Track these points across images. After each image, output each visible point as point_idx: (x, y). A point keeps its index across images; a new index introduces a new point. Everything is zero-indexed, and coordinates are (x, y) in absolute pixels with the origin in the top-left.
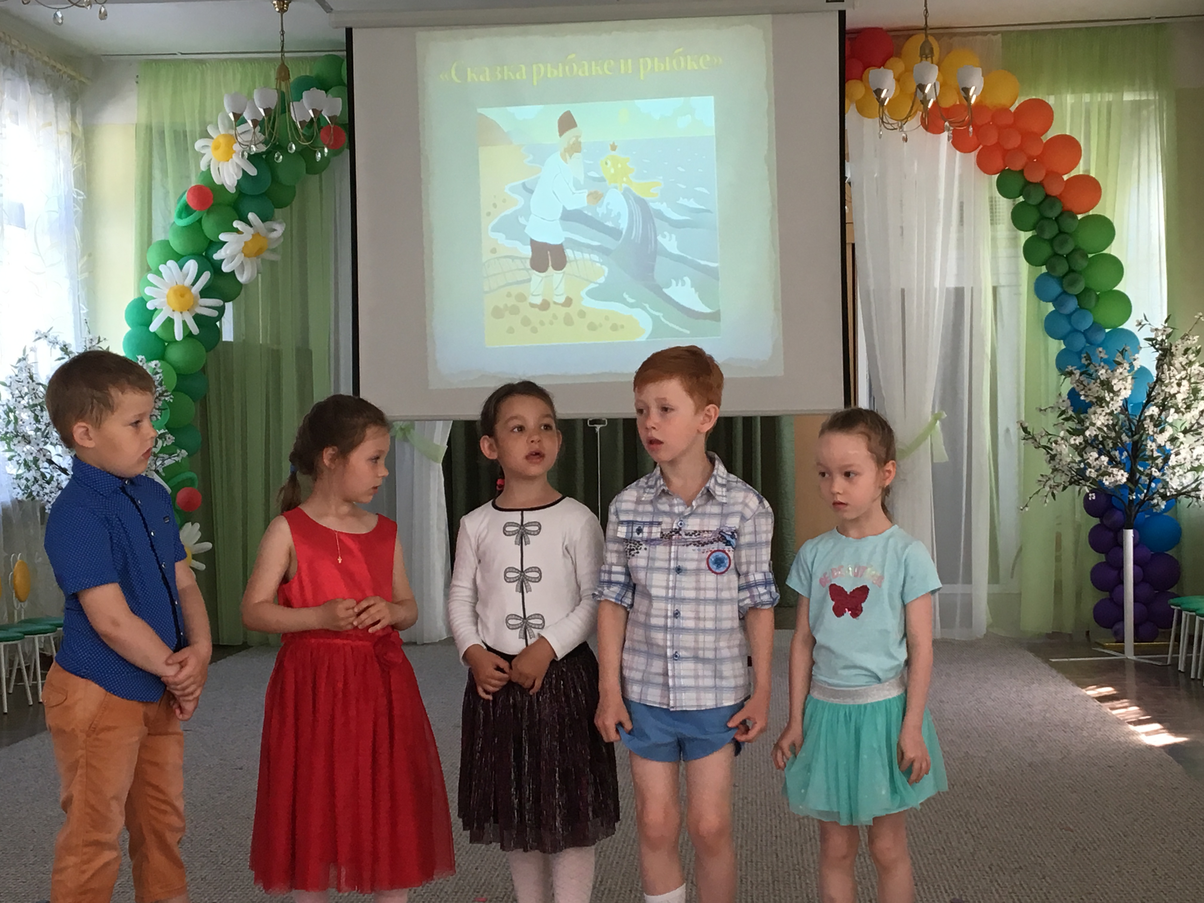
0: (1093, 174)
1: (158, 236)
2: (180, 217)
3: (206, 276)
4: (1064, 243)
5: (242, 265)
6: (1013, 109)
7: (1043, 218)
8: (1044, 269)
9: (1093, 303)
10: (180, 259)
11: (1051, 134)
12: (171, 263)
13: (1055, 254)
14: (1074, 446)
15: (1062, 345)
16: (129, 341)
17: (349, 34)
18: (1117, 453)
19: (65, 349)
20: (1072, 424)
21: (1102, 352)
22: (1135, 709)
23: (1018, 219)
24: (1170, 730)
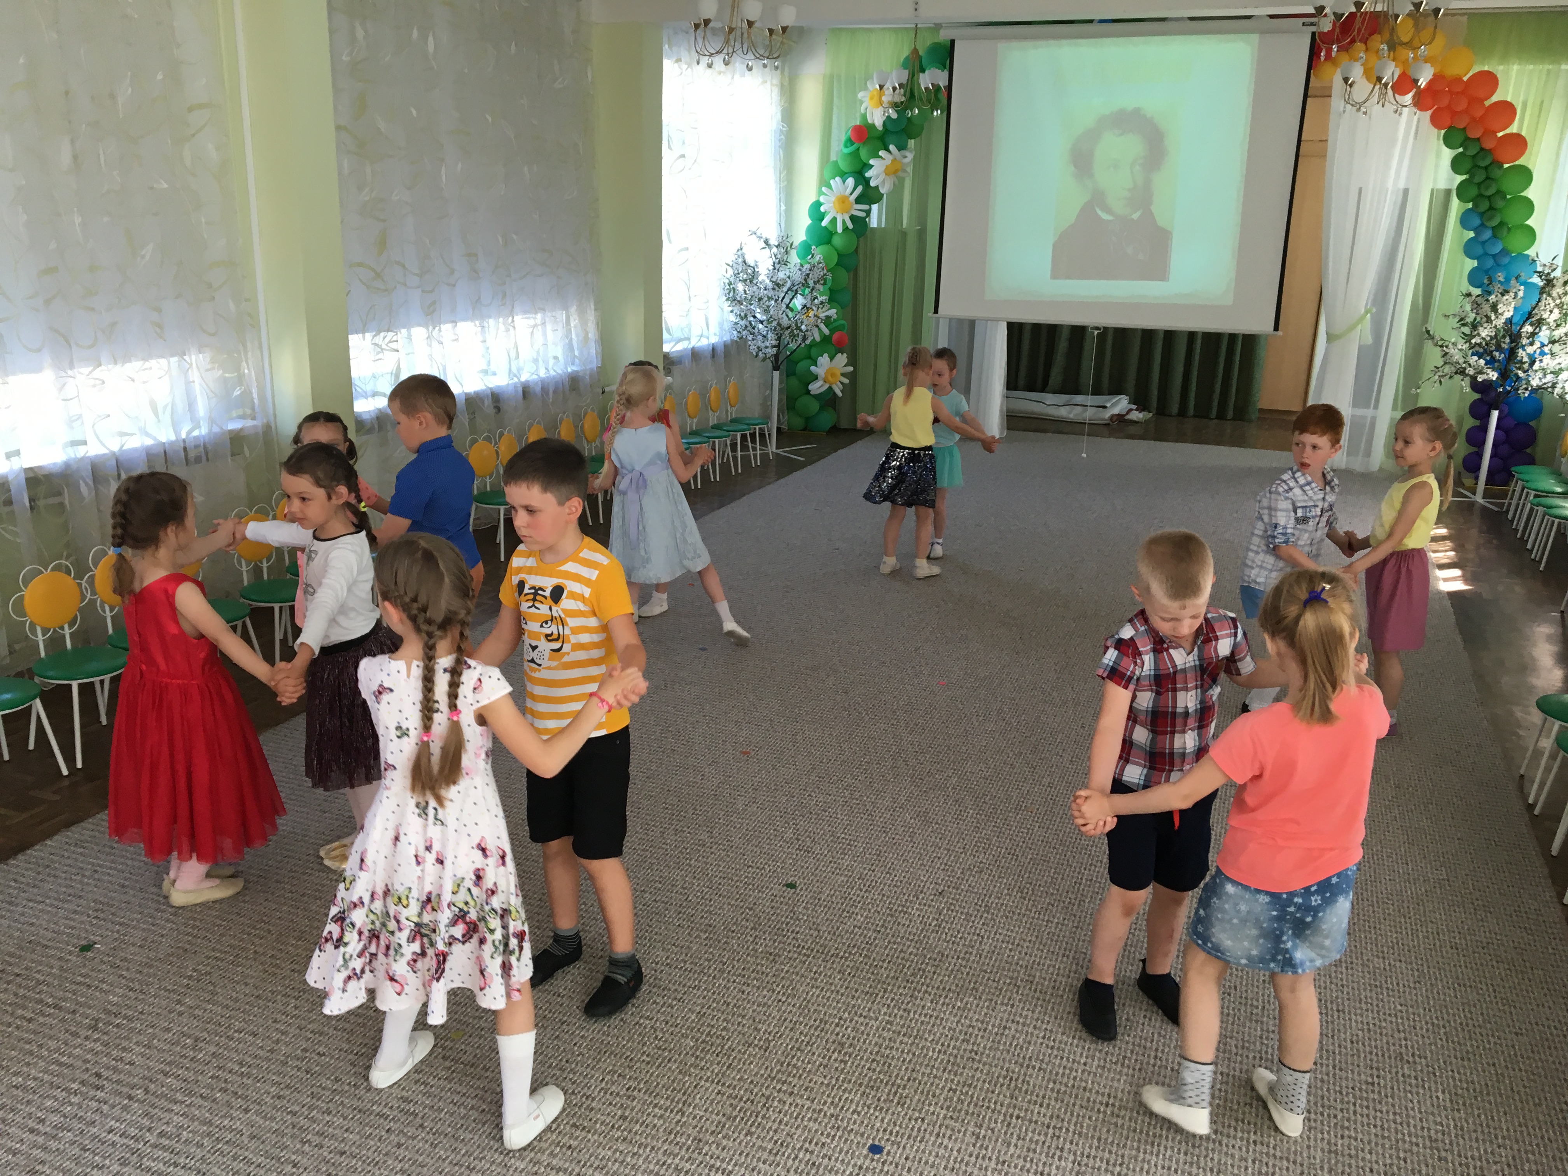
0: (1523, 134)
1: (833, 158)
2: (846, 147)
3: (860, 189)
4: (1487, 188)
5: (884, 182)
6: (1465, 79)
7: (1476, 166)
8: (1470, 205)
9: (1505, 233)
10: (843, 176)
11: (1495, 98)
12: (838, 179)
13: (1481, 195)
14: (1461, 350)
15: (1475, 263)
16: (810, 230)
17: (953, 42)
18: (1497, 354)
19: (766, 242)
20: (1467, 330)
21: (1501, 276)
22: (1453, 553)
23: (1456, 165)
24: (1465, 579)
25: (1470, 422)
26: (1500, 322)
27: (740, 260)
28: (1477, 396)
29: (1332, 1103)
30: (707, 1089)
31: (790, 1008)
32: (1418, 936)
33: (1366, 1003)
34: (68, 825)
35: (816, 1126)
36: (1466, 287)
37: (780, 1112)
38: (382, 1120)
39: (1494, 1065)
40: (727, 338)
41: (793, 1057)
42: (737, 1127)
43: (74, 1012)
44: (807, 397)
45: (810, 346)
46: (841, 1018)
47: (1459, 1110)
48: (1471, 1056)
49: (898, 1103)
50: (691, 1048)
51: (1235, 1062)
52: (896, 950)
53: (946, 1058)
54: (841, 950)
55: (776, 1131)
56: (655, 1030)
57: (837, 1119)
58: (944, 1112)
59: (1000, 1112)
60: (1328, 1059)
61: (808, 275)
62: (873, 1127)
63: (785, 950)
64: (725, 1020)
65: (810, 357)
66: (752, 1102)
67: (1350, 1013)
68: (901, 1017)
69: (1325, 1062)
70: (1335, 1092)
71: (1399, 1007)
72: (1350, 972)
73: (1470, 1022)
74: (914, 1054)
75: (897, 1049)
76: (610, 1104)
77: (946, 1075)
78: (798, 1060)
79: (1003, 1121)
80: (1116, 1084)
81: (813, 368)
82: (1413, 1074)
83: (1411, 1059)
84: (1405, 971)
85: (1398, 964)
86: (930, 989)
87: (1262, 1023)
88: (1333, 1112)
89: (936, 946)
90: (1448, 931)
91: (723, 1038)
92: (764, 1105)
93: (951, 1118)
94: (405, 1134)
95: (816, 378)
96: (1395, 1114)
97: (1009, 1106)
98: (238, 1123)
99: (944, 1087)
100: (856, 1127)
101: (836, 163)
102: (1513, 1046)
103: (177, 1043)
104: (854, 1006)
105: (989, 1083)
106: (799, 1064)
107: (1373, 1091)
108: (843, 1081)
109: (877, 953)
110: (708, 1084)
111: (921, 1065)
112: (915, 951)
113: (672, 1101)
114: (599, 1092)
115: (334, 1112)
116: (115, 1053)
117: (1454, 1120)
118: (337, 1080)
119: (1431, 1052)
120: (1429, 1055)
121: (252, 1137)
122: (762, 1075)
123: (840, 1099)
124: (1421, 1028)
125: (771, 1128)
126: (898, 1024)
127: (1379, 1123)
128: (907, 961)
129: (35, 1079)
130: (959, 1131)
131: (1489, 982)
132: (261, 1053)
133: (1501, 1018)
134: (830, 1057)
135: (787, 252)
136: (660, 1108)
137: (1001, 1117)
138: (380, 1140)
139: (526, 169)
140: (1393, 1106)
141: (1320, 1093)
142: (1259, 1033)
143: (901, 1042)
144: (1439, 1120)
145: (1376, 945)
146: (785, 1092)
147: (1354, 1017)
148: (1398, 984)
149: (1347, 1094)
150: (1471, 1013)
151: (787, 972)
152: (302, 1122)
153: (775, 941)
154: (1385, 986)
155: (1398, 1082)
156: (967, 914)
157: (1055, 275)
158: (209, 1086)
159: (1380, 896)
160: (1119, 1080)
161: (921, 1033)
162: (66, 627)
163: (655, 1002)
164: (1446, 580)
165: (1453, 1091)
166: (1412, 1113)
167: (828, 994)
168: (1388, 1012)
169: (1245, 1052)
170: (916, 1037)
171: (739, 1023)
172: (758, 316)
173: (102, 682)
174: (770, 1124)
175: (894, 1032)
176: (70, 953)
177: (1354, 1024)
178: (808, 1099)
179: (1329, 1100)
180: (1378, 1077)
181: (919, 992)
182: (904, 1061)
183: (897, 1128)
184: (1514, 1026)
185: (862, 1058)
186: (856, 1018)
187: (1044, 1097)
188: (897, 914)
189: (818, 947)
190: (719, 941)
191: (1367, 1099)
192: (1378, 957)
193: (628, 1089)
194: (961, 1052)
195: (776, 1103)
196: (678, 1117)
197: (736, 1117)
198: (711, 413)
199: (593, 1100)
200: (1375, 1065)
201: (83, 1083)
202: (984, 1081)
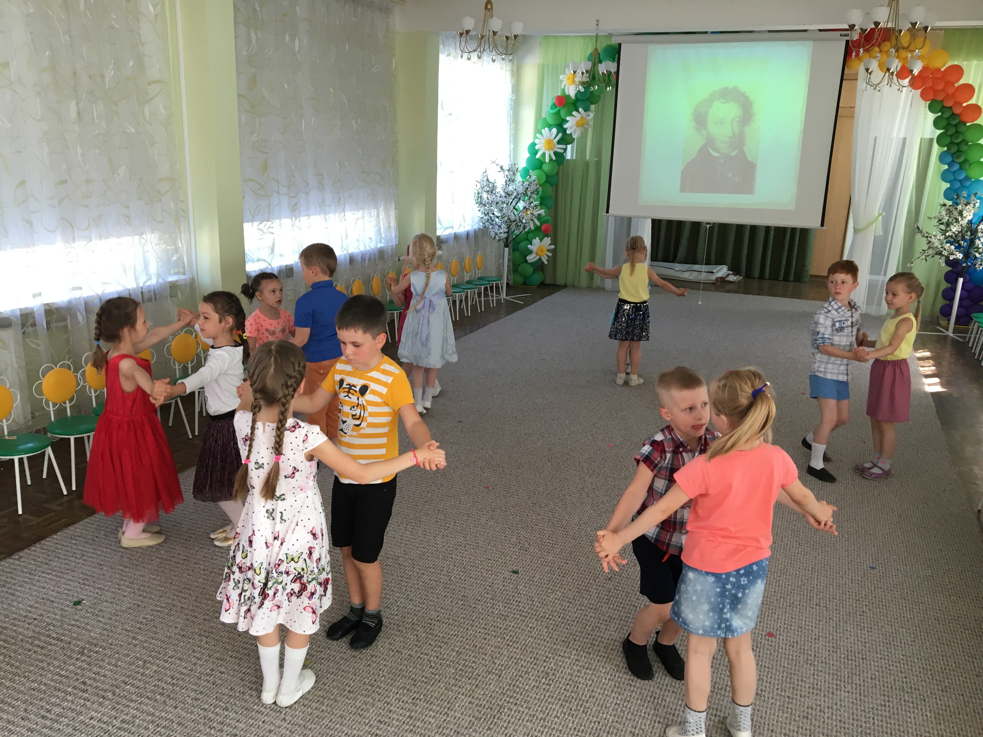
0: (979, 104)
1: (543, 116)
2: (552, 109)
3: (560, 135)
4: (957, 138)
5: (575, 131)
6: (943, 70)
7: (949, 124)
8: (945, 149)
9: (967, 166)
10: (550, 127)
11: (962, 82)
12: (546, 129)
14: (939, 240)
15: (948, 185)
16: (528, 160)
17: (620, 45)
18: (962, 242)
19: (501, 168)
20: (943, 227)
21: (965, 194)
22: (934, 368)
23: (937, 123)
24: (942, 384)
25: (945, 285)
26: (964, 222)
27: (485, 179)
28: (949, 269)
29: (859, 718)
30: (463, 700)
31: (515, 650)
32: (913, 612)
33: (881, 654)
34: (67, 525)
35: (531, 725)
36: (943, 200)
37: (509, 716)
38: (259, 715)
39: (963, 695)
40: (476, 227)
41: (517, 681)
42: (481, 725)
43: (70, 643)
44: (525, 265)
45: (528, 233)
46: (547, 657)
47: (940, 724)
48: (948, 689)
49: (583, 712)
50: (453, 674)
51: (797, 690)
52: (581, 614)
53: (613, 683)
54: (547, 614)
55: (506, 728)
56: (430, 662)
57: (544, 721)
58: (612, 718)
59: (647, 719)
60: (856, 689)
61: (527, 188)
62: (567, 727)
63: (511, 613)
64: (474, 656)
65: (527, 239)
66: (491, 709)
67: (870, 660)
68: (585, 657)
69: (854, 691)
70: (861, 711)
71: (901, 657)
72: (870, 634)
73: (947, 667)
74: (593, 681)
75: (583, 677)
76: (402, 708)
77: (613, 695)
78: (520, 682)
79: (650, 725)
80: (721, 703)
81: (529, 246)
82: (911, 700)
83: (909, 691)
84: (905, 634)
85: (901, 630)
86: (603, 640)
87: (814, 665)
88: (859, 723)
89: (607, 613)
90: (933, 608)
91: (473, 668)
92: (499, 711)
93: (617, 722)
94: (274, 724)
95: (531, 252)
96: (899, 725)
97: (653, 715)
98: (171, 715)
99: (612, 702)
100: (556, 726)
101: (546, 118)
102: (975, 684)
103: (133, 663)
104: (555, 650)
105: (641, 700)
106: (521, 685)
107: (885, 710)
108: (549, 697)
109: (570, 616)
110: (463, 697)
111: (597, 688)
112: (593, 615)
113: (441, 707)
114: (395, 700)
115: (230, 709)
116: (95, 669)
117: (937, 730)
118: (232, 689)
119: (923, 686)
120: (921, 688)
121: (179, 724)
122: (497, 692)
123: (546, 708)
124: (916, 671)
125: (503, 726)
126: (583, 661)
127: (889, 731)
128: (589, 621)
129: (45, 684)
130: (622, 730)
131: (959, 642)
132: (185, 671)
133: (966, 665)
134: (540, 682)
135: (514, 174)
136: (433, 712)
137: (649, 722)
138: (258, 727)
139: (354, 122)
140: (898, 720)
141: (851, 711)
142: (812, 672)
143: (585, 673)
144: (927, 730)
145: (887, 617)
146: (512, 703)
147: (873, 663)
148: (901, 642)
149: (869, 712)
150: (947, 661)
151: (513, 627)
152: (211, 715)
153: (505, 607)
154: (892, 643)
155: (901, 705)
156: (626, 592)
157: (682, 190)
158: (152, 691)
159: (889, 585)
160: (723, 700)
161: (597, 668)
162: (68, 402)
163: (430, 644)
164: (929, 385)
165: (936, 711)
166: (910, 725)
167: (539, 641)
168: (894, 660)
169: (803, 684)
170: (594, 670)
171: (483, 659)
172: (496, 213)
173: (89, 437)
174: (502, 723)
175: (580, 666)
176: (68, 606)
177: (873, 667)
178: (526, 708)
179: (857, 715)
180: (889, 701)
181: (596, 641)
182: (587, 685)
183: (583, 728)
184: (975, 670)
185: (560, 683)
186: (556, 657)
187: (675, 710)
188: (582, 591)
189: (532, 612)
190: (470, 607)
191: (881, 715)
192: (888, 624)
193: (413, 699)
194: (623, 680)
195: (506, 710)
196: (445, 717)
197: (481, 718)
198: (465, 273)
199: (391, 705)
200: (886, 694)
201: (75, 688)
202: (638, 699)
